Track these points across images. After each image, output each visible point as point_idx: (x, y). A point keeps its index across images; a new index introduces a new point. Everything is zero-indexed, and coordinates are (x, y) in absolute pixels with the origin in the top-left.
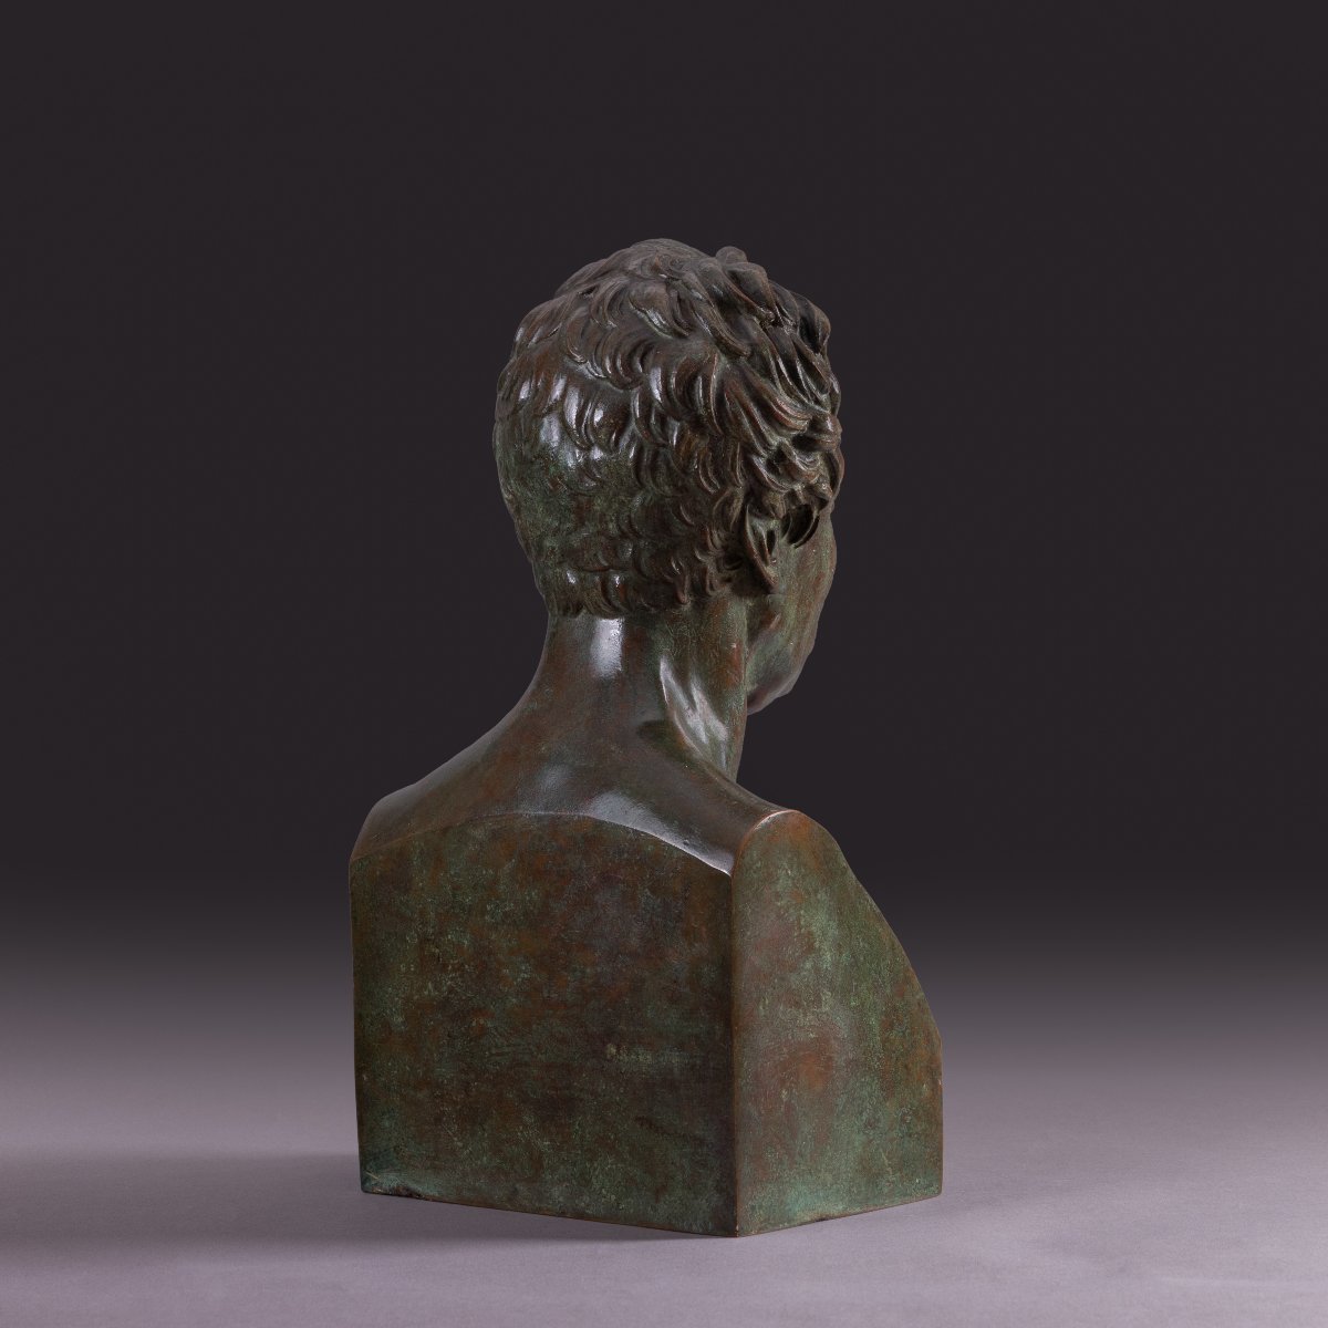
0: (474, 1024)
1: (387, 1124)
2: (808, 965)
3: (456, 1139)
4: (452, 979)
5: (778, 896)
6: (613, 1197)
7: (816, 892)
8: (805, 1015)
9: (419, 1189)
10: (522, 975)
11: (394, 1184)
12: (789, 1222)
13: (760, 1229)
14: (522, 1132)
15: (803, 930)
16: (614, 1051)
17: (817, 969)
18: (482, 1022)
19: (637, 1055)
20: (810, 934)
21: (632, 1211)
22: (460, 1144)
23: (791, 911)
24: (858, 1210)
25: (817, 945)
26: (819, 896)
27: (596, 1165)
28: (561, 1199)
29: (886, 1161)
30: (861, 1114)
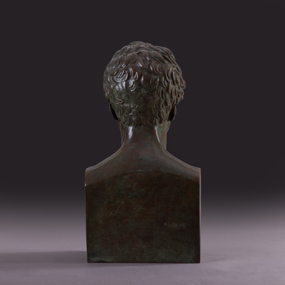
0: (124, 221)
1: (97, 246)
3: (118, 248)
4: (118, 211)
6: (164, 257)
9: (106, 260)
10: (139, 209)
11: (98, 260)
14: (138, 245)
16: (166, 224)
18: (127, 220)
19: (173, 225)
21: (170, 260)
22: (119, 249)
27: (160, 250)
28: (149, 259)
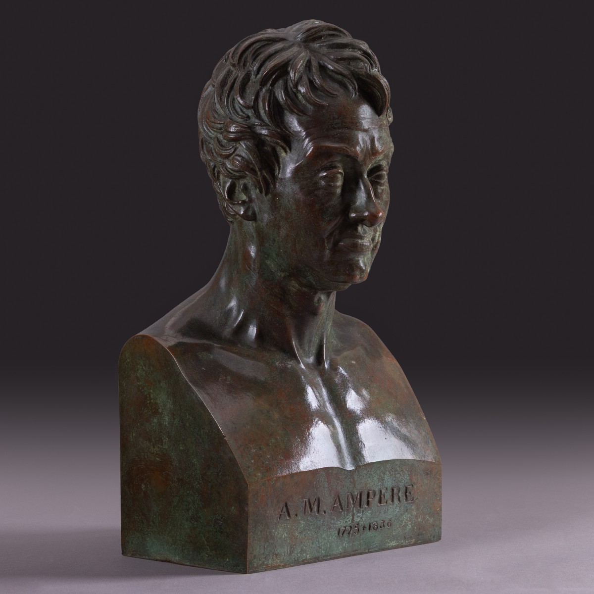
2: (155, 421)
5: (138, 379)
7: (160, 382)
8: (154, 447)
12: (148, 556)
13: (133, 555)
15: (152, 401)
17: (160, 424)
20: (156, 404)
23: (145, 389)
24: (188, 564)
25: (160, 410)
26: (161, 384)
29: (206, 542)
30: (188, 510)
